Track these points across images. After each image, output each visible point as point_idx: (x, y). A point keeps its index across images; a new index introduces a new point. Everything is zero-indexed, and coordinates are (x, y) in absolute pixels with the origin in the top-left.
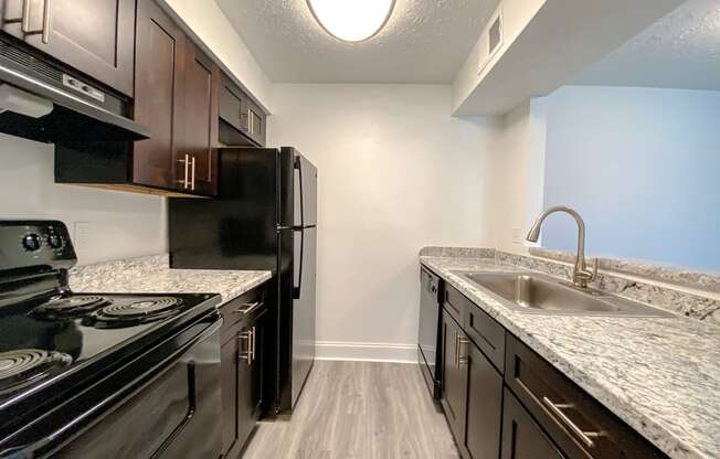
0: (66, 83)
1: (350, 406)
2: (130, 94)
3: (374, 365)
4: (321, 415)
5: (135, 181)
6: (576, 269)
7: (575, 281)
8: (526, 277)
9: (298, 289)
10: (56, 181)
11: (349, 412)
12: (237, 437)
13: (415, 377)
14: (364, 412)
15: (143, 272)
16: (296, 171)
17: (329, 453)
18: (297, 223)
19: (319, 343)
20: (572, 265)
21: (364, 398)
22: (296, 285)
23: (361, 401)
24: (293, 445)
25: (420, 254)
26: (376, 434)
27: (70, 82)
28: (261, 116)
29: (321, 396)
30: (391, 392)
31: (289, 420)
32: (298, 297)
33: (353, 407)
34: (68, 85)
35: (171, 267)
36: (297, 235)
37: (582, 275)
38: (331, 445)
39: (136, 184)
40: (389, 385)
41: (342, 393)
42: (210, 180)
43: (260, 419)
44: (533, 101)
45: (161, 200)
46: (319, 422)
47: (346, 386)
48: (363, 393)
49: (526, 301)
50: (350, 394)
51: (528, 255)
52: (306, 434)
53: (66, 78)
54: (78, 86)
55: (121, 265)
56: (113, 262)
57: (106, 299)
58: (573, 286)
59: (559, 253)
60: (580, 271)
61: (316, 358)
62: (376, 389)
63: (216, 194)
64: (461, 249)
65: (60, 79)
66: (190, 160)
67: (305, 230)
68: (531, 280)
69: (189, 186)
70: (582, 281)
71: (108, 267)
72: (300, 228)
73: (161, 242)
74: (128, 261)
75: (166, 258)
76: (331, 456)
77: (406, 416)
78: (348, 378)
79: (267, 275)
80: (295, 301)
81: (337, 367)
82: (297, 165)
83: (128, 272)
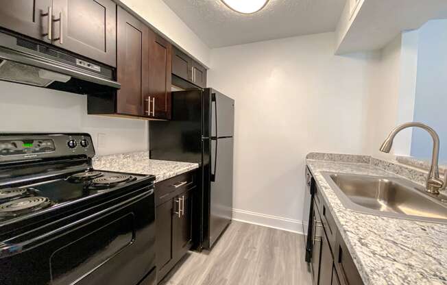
0: (78, 64)
1: (247, 255)
2: (114, 65)
3: (270, 229)
4: (228, 255)
5: (118, 112)
6: (429, 177)
7: (428, 187)
8: (386, 181)
9: (214, 176)
10: (88, 114)
11: (245, 257)
12: (172, 258)
13: (298, 243)
14: (256, 259)
15: (134, 160)
16: (214, 103)
17: (226, 280)
18: (213, 134)
19: (236, 210)
20: (428, 173)
21: (258, 250)
22: (213, 173)
23: (255, 252)
24: (207, 270)
25: (307, 158)
26: (260, 276)
27: (80, 63)
28: (202, 70)
29: (230, 243)
30: (278, 251)
31: (208, 254)
32: (214, 181)
33: (249, 255)
34: (80, 64)
35: (150, 158)
36: (213, 142)
37: (434, 183)
38: (229, 275)
39: (119, 114)
40: (277, 246)
41: (245, 244)
42: (166, 110)
43: (191, 250)
44: (405, 36)
45: (146, 122)
46: (226, 259)
47: (248, 240)
48: (258, 247)
49: (384, 200)
50: (249, 246)
51: (395, 162)
52: (216, 265)
53: (78, 61)
54: (85, 65)
55: (122, 156)
56: (117, 155)
57: (102, 173)
58: (426, 193)
59: (421, 162)
60: (433, 180)
61: (233, 219)
62: (267, 246)
63: (170, 118)
64: (340, 155)
65: (75, 62)
66: (151, 99)
67: (218, 140)
68: (390, 183)
69: (151, 114)
70: (435, 189)
71: (115, 157)
72: (215, 138)
73: (145, 145)
74: (126, 155)
75: (147, 154)
76: (227, 282)
77: (284, 268)
78: (250, 236)
79: (195, 166)
80: (212, 182)
81: (246, 226)
82: (214, 99)
83: (125, 160)
